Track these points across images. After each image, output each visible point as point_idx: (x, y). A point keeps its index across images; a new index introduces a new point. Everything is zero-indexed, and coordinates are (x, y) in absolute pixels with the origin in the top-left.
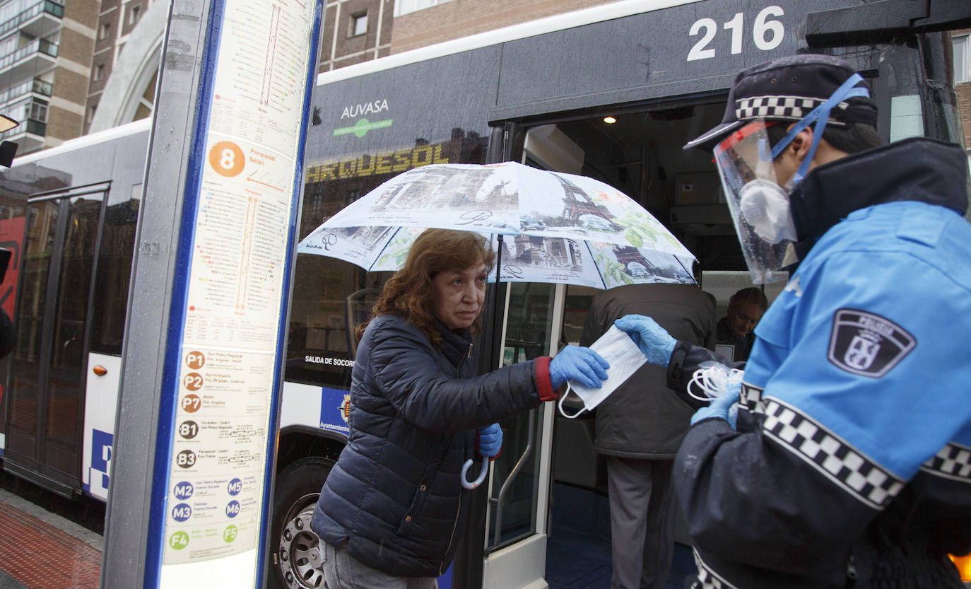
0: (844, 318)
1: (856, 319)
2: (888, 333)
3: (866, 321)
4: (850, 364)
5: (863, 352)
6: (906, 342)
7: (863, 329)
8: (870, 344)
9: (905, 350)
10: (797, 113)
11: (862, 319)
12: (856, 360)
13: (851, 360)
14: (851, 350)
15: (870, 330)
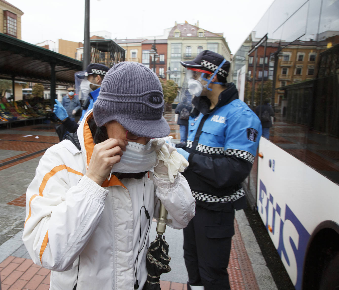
2: (255, 132)
5: (252, 136)
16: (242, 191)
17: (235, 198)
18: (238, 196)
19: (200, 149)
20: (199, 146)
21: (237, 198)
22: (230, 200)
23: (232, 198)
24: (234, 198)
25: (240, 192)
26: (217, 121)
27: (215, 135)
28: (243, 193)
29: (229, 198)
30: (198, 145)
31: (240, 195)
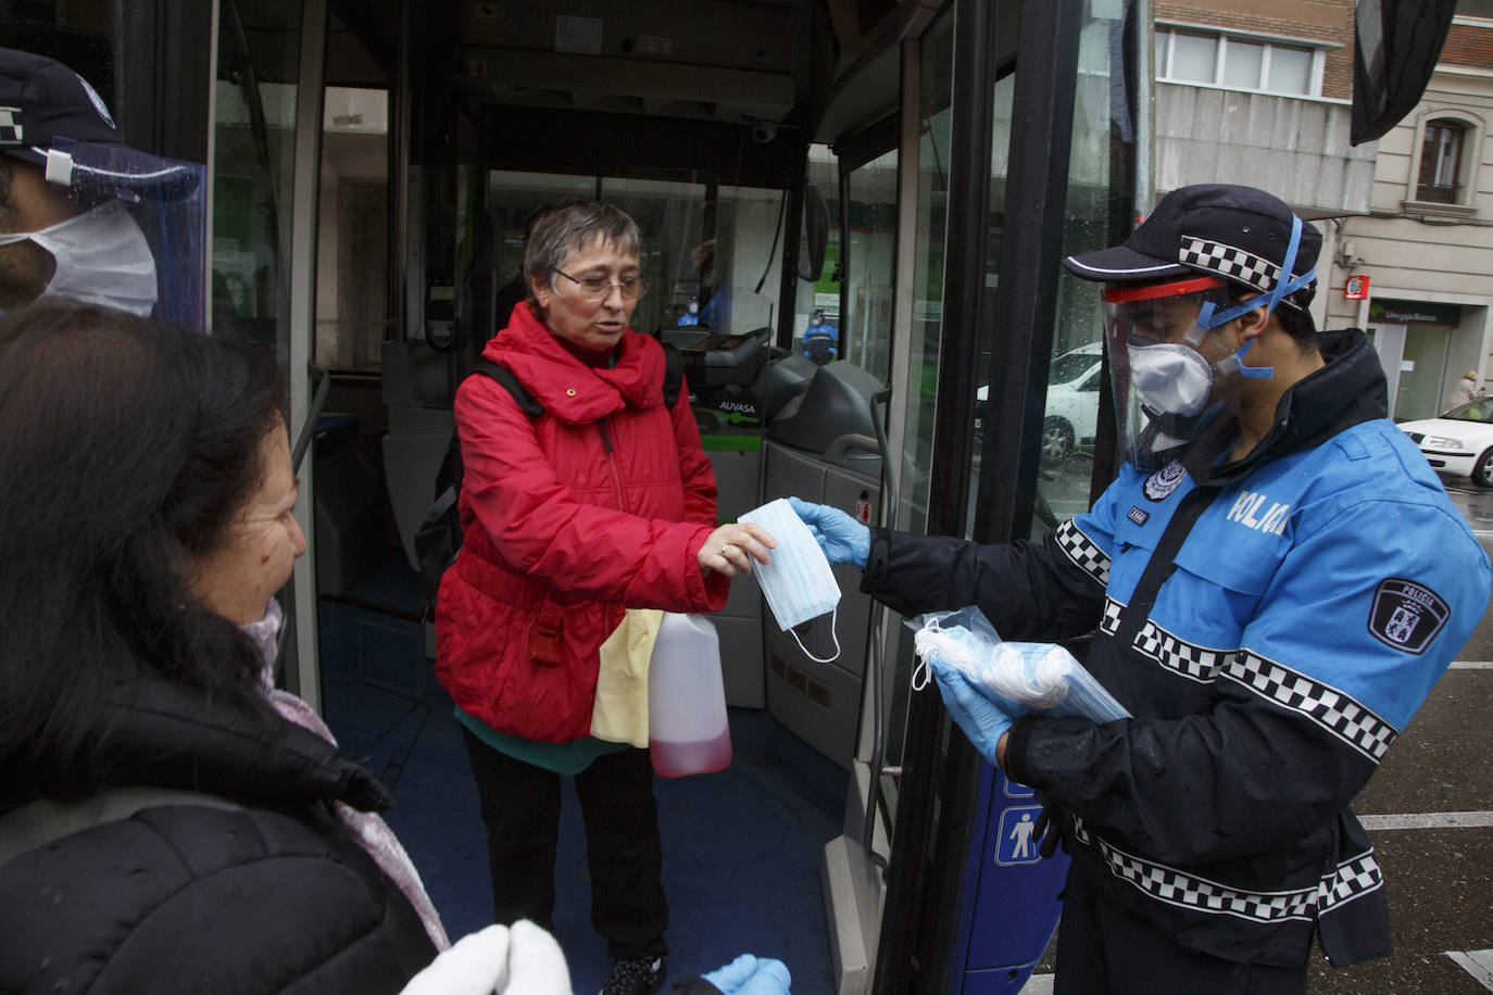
0: (1389, 586)
1: (1401, 588)
2: (1428, 605)
3: (1409, 592)
4: (1390, 635)
5: (1404, 624)
6: (1442, 614)
7: (1406, 599)
8: (1411, 615)
9: (1441, 622)
10: (1264, 282)
11: (1406, 588)
12: (1396, 634)
13: (1392, 632)
14: (1392, 621)
15: (1412, 601)
16: (1369, 864)
17: (1331, 900)
18: (1344, 890)
19: (1150, 645)
20: (1148, 631)
21: (1337, 898)
22: (1301, 910)
23: (1312, 899)
24: (1323, 899)
25: (1358, 869)
26: (1249, 522)
27: (1226, 590)
28: (1373, 874)
29: (1296, 901)
30: (1148, 625)
31: (1354, 885)
